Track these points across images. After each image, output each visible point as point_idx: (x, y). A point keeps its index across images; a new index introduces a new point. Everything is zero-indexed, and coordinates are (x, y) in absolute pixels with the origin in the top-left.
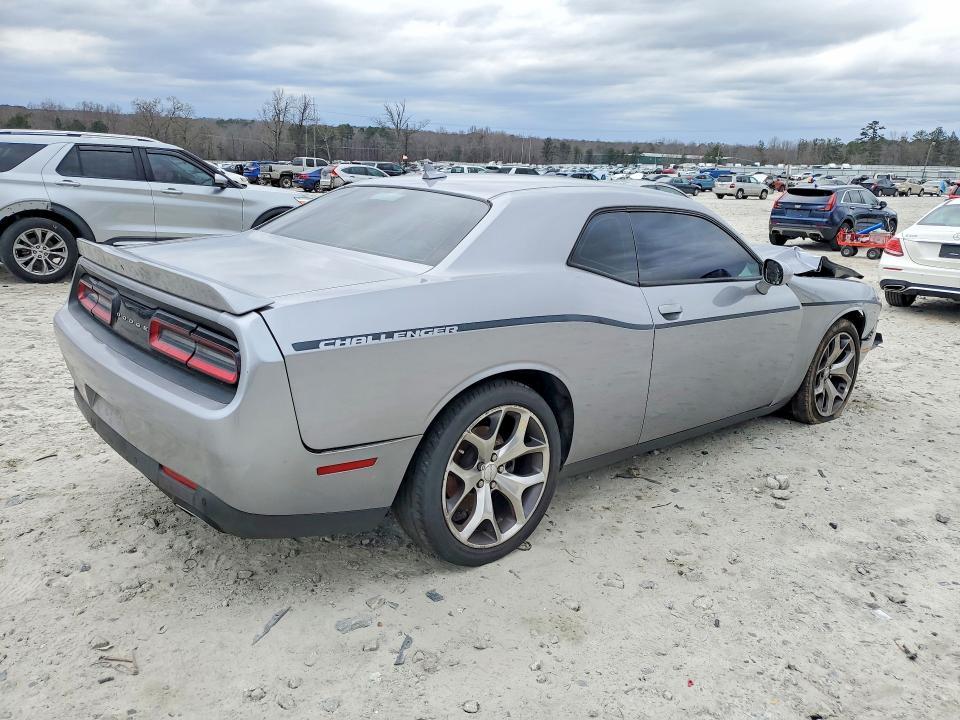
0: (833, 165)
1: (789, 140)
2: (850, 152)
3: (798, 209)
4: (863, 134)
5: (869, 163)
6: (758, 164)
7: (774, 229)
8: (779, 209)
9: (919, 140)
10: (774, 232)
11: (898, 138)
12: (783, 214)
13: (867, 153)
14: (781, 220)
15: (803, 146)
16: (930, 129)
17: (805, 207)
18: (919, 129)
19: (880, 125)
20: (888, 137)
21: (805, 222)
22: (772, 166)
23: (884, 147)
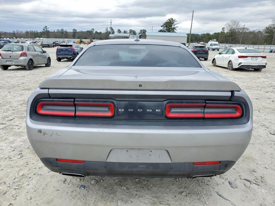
0: (38, 38)
1: (22, 31)
2: (41, 35)
3: (64, 51)
4: (44, 30)
5: (47, 38)
6: (15, 38)
7: (58, 57)
8: (58, 51)
9: (58, 32)
10: (59, 57)
11: (53, 31)
12: (60, 52)
13: (46, 35)
14: (60, 54)
15: (27, 33)
16: (60, 29)
17: (66, 50)
18: (58, 29)
19: (48, 27)
20: (50, 31)
21: (67, 54)
22: (19, 39)
23: (50, 33)
